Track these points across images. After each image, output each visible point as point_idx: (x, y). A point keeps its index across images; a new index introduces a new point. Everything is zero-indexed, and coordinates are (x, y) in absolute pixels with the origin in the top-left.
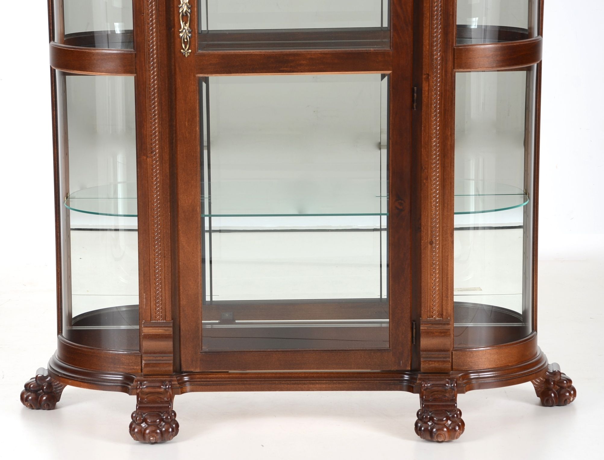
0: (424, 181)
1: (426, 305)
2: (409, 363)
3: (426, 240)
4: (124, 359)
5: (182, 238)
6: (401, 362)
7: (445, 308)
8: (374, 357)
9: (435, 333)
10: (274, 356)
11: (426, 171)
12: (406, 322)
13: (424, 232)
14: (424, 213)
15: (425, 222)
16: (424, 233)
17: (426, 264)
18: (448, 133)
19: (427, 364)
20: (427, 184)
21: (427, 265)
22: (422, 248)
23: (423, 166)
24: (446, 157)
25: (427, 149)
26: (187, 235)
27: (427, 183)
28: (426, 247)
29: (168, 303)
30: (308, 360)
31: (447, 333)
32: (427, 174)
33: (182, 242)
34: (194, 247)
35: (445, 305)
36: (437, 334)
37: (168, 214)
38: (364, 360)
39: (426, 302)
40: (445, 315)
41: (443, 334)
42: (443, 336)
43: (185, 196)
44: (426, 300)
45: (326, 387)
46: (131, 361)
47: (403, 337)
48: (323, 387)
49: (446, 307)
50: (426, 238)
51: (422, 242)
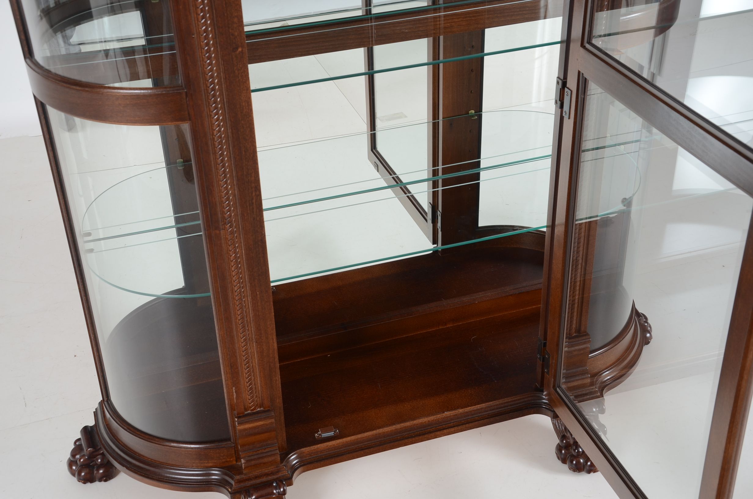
4: (212, 454)
46: (222, 454)
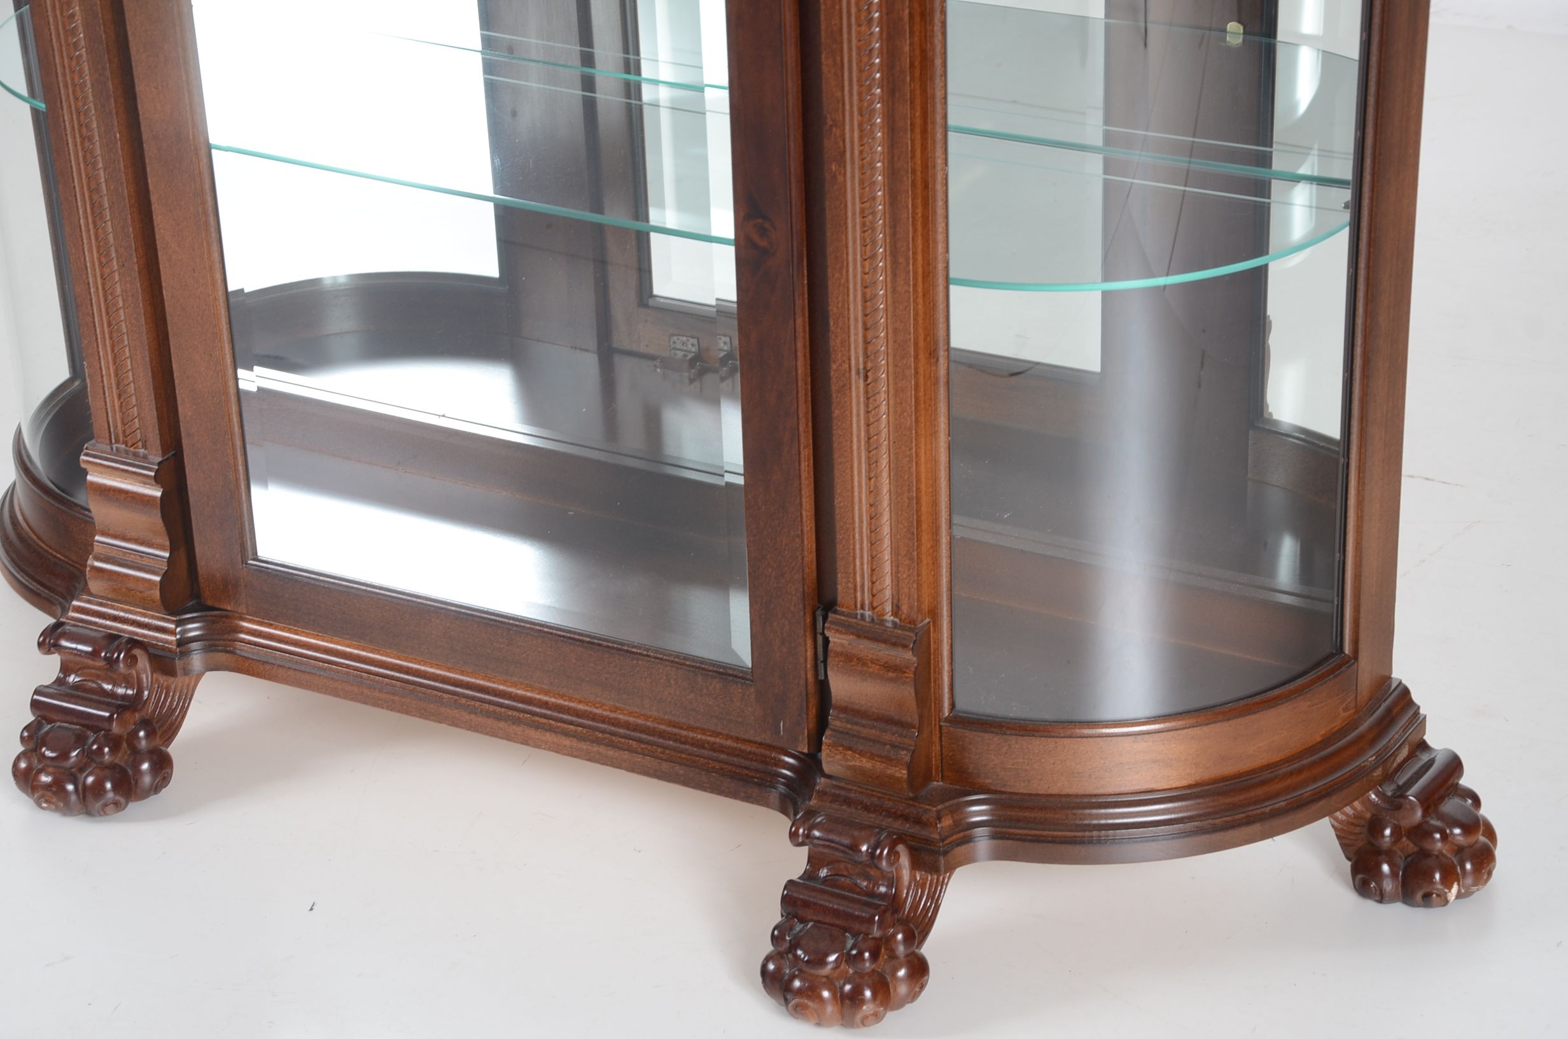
0: (834, 168)
1: (851, 570)
2: (804, 734)
3: (844, 362)
5: (160, 217)
6: (782, 724)
7: (906, 590)
8: (705, 691)
9: (870, 665)
10: (433, 620)
11: (836, 131)
12: (792, 608)
13: (837, 337)
14: (837, 275)
15: (840, 305)
16: (838, 341)
17: (846, 441)
18: (903, 11)
19: (838, 757)
20: (840, 178)
21: (849, 443)
22: (834, 388)
23: (828, 116)
24: (897, 95)
25: (838, 59)
26: (171, 211)
27: (840, 174)
28: (844, 386)
29: (147, 403)
30: (524, 655)
31: (904, 672)
32: (841, 143)
33: (162, 231)
34: (194, 250)
35: (906, 581)
36: (874, 669)
37: (115, 137)
38: (678, 693)
39: (851, 559)
40: (905, 611)
41: (891, 674)
42: (891, 680)
43: (153, 89)
44: (849, 553)
45: (571, 747)
47: (785, 650)
48: (565, 746)
49: (909, 589)
50: (843, 355)
51: (834, 367)
